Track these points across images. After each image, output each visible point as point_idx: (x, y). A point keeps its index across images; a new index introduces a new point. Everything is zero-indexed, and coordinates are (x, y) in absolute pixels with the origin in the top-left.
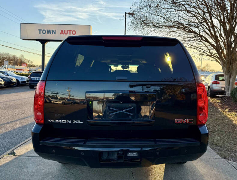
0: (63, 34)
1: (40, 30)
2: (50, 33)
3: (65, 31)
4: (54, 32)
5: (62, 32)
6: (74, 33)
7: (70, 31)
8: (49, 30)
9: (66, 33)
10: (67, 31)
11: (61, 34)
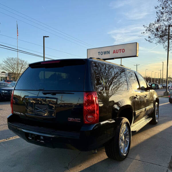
0: (115, 53)
1: (99, 52)
2: (106, 54)
3: (116, 50)
4: (109, 52)
5: (114, 52)
6: (123, 51)
7: (120, 50)
8: (105, 52)
9: (117, 52)
10: (118, 50)
11: (113, 53)
